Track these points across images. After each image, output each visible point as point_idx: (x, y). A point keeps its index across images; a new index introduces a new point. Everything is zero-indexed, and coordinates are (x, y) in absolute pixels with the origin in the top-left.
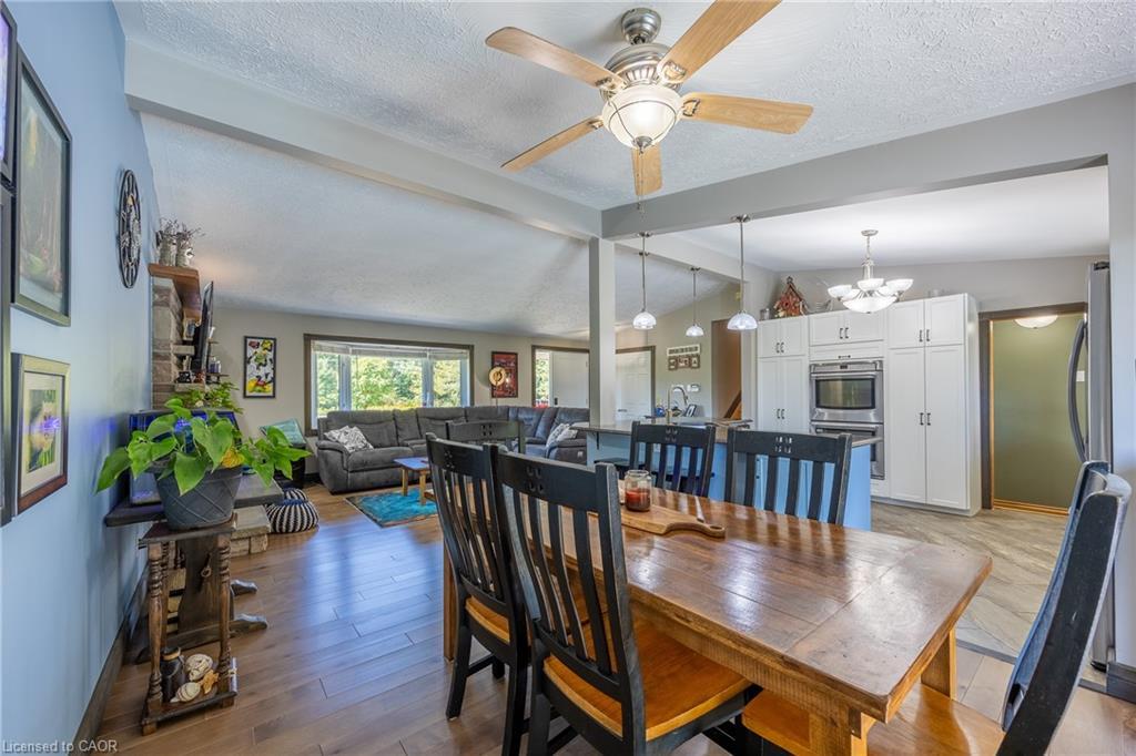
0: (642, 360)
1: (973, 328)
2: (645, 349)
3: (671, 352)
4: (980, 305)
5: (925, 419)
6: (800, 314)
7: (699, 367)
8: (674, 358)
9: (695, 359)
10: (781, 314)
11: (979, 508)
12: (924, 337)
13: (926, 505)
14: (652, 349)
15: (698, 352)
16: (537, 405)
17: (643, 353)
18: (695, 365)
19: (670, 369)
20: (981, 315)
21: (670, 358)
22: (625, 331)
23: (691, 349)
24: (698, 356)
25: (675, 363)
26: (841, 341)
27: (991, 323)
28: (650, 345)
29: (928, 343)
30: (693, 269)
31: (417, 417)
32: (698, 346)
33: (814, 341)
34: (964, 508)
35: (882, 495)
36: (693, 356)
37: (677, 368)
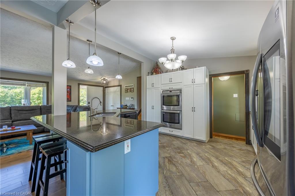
0: (118, 90)
1: (207, 80)
2: (118, 86)
3: (126, 87)
4: (210, 72)
5: (193, 110)
6: (159, 74)
7: (133, 92)
8: (127, 89)
9: (132, 89)
10: (154, 74)
11: (209, 138)
12: (193, 81)
13: (194, 139)
14: (121, 86)
15: (133, 87)
16: (80, 105)
17: (118, 87)
18: (132, 91)
19: (125, 92)
20: (210, 75)
21: (126, 89)
22: (114, 80)
23: (131, 86)
24: (133, 88)
25: (127, 91)
26: (170, 83)
27: (213, 78)
28: (120, 84)
29: (194, 84)
30: (118, 53)
31: (41, 109)
32: (133, 85)
33: (163, 83)
34: (205, 140)
35: (181, 136)
36: (132, 88)
37: (127, 92)
